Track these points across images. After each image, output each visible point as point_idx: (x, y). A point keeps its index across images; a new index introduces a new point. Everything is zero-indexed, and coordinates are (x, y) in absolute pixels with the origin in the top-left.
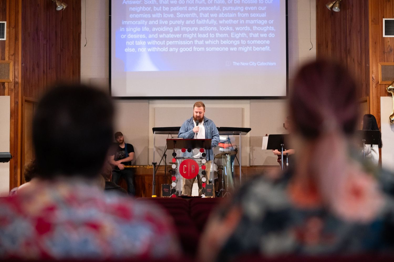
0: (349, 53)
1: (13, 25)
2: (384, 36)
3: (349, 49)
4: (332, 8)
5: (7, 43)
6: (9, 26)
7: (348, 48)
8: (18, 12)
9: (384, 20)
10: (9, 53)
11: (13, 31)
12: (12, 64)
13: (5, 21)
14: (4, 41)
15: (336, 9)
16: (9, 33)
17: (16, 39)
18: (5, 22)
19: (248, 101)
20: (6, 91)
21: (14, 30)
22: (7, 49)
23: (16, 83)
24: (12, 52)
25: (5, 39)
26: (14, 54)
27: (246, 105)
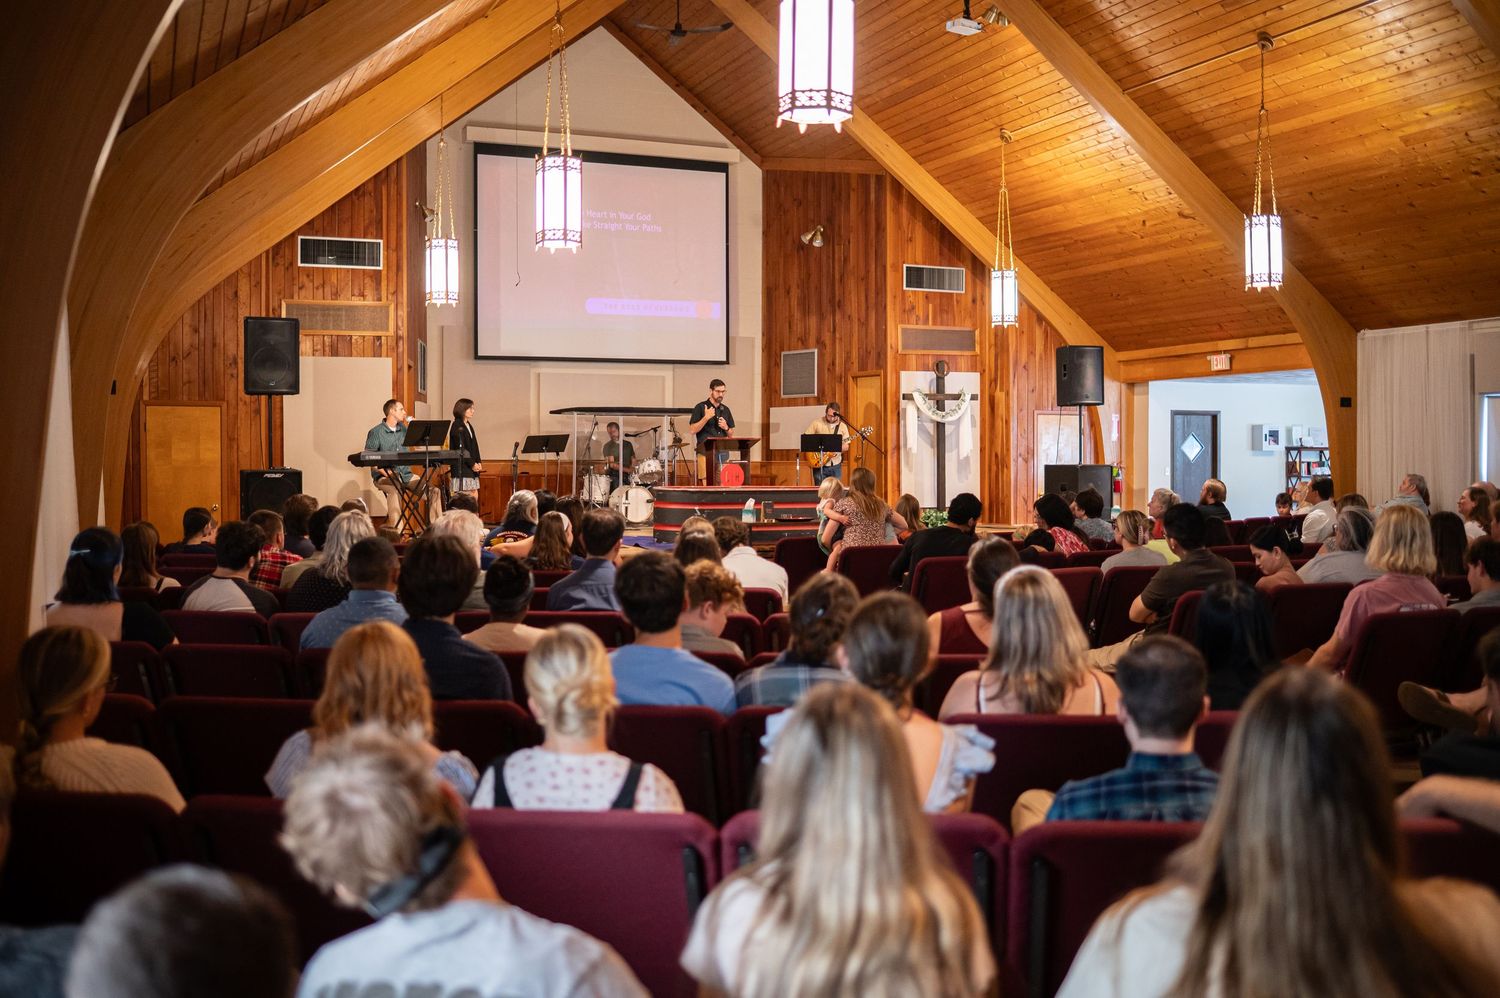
0: (839, 307)
1: (393, 245)
2: (905, 288)
3: (839, 301)
4: (811, 240)
5: (384, 273)
6: (387, 247)
7: (837, 299)
8: (401, 226)
9: (905, 266)
10: (387, 290)
11: (393, 256)
12: (392, 308)
13: (381, 238)
14: (380, 271)
15: (818, 243)
16: (387, 258)
17: (399, 268)
18: (381, 241)
19: (671, 366)
20: (384, 348)
21: (395, 254)
22: (384, 283)
23: (398, 338)
24: (392, 290)
25: (381, 268)
26: (395, 293)
27: (667, 372)
